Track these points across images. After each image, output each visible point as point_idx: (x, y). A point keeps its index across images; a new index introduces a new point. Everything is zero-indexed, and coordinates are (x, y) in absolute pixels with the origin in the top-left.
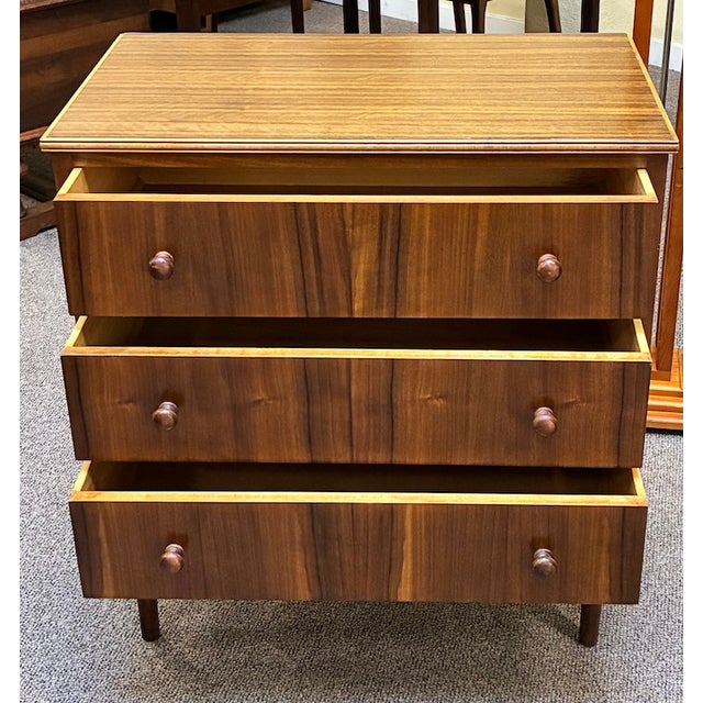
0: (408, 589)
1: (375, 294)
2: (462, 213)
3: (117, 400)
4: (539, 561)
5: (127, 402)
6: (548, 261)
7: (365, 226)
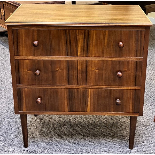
0: (89, 109)
1: (83, 51)
2: (102, 32)
3: (27, 70)
4: (117, 101)
5: (29, 71)
6: (121, 43)
7: (81, 35)
